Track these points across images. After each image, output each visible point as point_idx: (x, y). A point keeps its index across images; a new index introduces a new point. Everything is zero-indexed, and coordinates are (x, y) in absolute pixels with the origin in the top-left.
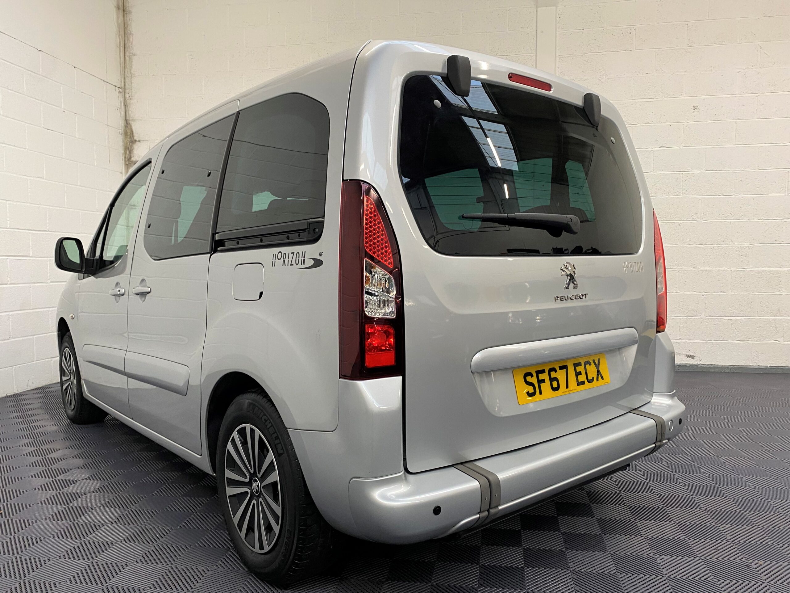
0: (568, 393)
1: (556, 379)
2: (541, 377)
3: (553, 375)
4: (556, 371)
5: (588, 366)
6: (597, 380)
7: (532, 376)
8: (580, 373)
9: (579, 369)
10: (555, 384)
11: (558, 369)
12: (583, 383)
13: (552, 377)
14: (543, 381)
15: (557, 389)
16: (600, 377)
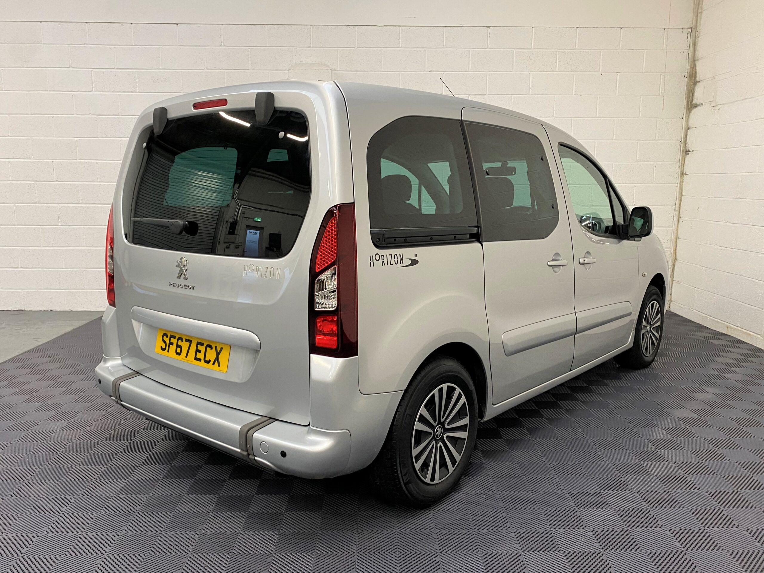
0: (185, 361)
1: (180, 347)
2: (173, 340)
3: (180, 343)
4: (182, 341)
5: (208, 349)
6: (214, 364)
7: (167, 337)
8: (200, 351)
9: (200, 347)
10: (179, 350)
11: (184, 340)
12: (200, 360)
13: (179, 344)
14: (172, 344)
15: (179, 354)
16: (216, 363)
